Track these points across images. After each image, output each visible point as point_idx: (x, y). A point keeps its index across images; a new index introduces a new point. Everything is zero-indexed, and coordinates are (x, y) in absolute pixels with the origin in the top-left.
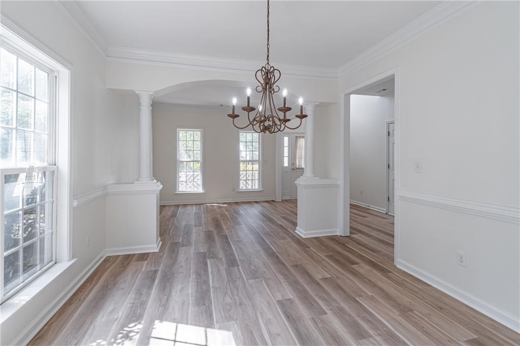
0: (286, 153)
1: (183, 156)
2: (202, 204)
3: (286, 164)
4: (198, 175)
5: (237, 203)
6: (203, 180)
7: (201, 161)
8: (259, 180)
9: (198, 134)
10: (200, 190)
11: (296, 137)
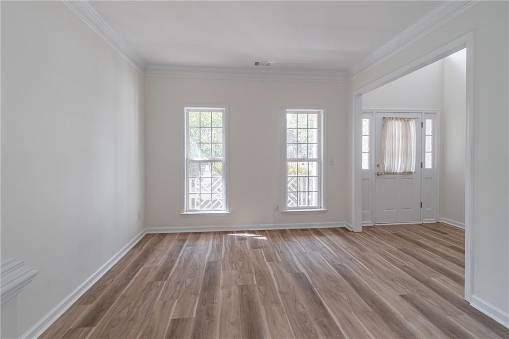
0: (365, 146)
1: (194, 153)
2: (226, 233)
3: (365, 165)
4: (218, 183)
5: (283, 232)
6: (226, 193)
7: (224, 160)
8: (319, 192)
9: (218, 116)
10: (223, 209)
11: (384, 118)
